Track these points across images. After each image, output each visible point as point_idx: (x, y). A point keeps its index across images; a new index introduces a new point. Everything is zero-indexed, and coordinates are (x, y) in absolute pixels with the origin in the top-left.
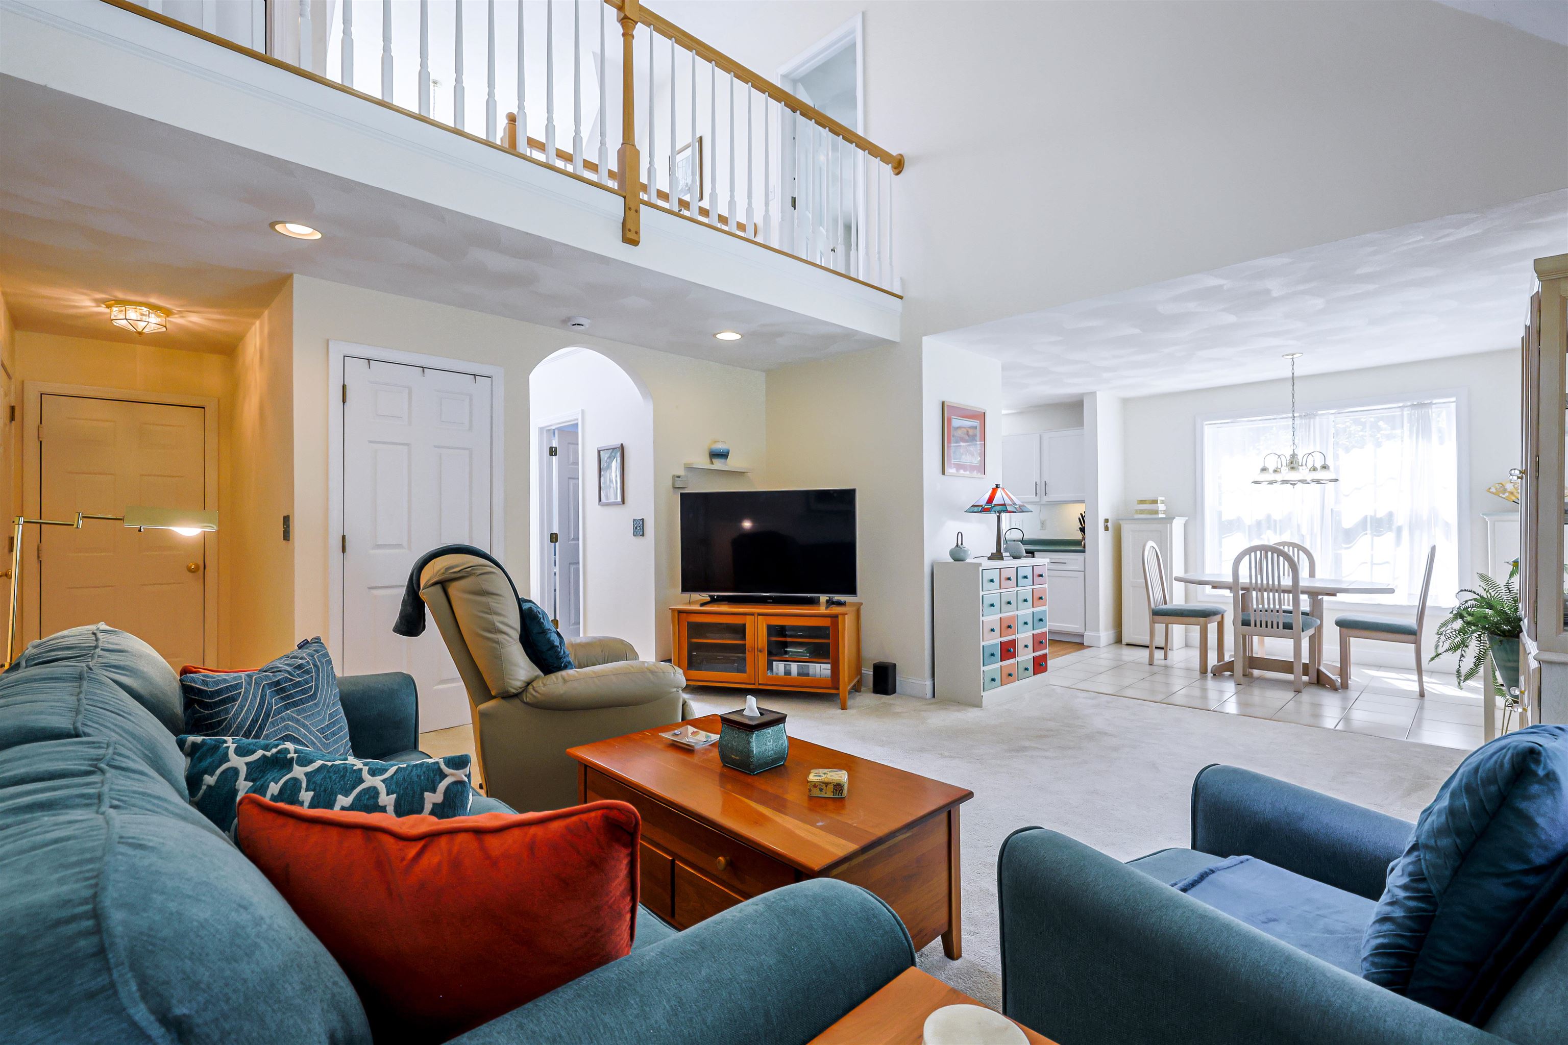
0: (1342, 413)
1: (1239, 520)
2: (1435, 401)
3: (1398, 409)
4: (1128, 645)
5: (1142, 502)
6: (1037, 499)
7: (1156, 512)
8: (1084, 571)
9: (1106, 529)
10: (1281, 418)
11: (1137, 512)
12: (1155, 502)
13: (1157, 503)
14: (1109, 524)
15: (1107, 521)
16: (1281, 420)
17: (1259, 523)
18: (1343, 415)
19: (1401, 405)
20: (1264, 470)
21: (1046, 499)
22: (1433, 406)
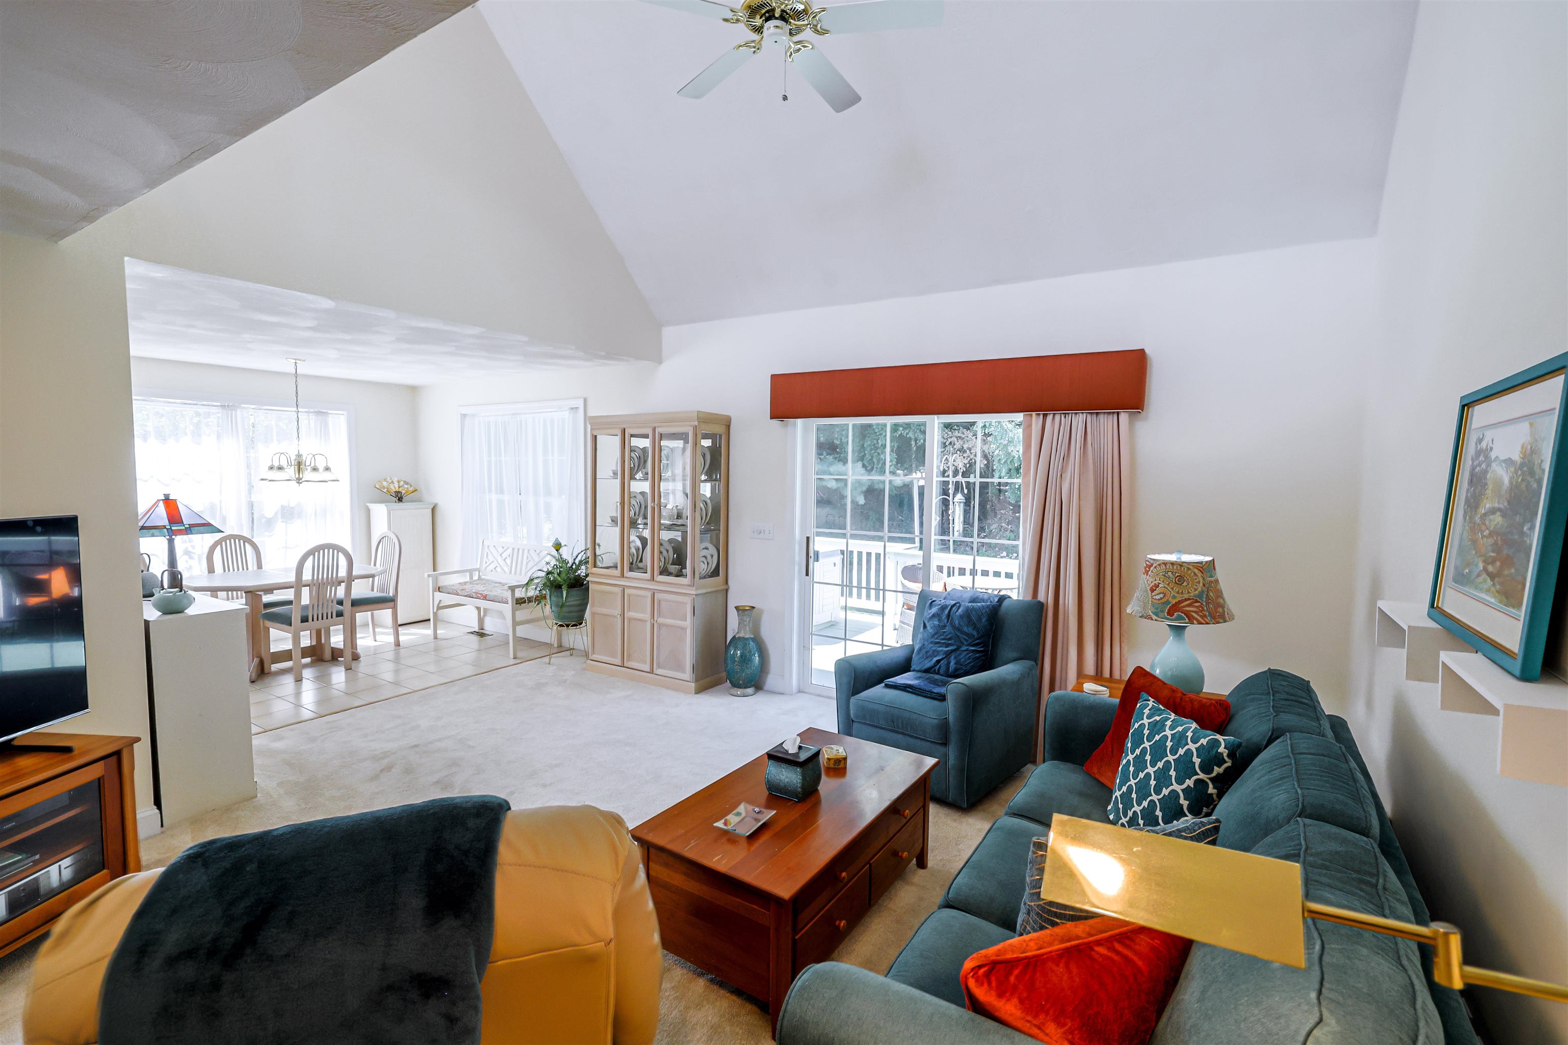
0: (262, 409)
2: (329, 412)
3: (305, 414)
10: (202, 405)
16: (203, 407)
18: (262, 411)
19: (306, 410)
20: (271, 468)
22: (330, 415)
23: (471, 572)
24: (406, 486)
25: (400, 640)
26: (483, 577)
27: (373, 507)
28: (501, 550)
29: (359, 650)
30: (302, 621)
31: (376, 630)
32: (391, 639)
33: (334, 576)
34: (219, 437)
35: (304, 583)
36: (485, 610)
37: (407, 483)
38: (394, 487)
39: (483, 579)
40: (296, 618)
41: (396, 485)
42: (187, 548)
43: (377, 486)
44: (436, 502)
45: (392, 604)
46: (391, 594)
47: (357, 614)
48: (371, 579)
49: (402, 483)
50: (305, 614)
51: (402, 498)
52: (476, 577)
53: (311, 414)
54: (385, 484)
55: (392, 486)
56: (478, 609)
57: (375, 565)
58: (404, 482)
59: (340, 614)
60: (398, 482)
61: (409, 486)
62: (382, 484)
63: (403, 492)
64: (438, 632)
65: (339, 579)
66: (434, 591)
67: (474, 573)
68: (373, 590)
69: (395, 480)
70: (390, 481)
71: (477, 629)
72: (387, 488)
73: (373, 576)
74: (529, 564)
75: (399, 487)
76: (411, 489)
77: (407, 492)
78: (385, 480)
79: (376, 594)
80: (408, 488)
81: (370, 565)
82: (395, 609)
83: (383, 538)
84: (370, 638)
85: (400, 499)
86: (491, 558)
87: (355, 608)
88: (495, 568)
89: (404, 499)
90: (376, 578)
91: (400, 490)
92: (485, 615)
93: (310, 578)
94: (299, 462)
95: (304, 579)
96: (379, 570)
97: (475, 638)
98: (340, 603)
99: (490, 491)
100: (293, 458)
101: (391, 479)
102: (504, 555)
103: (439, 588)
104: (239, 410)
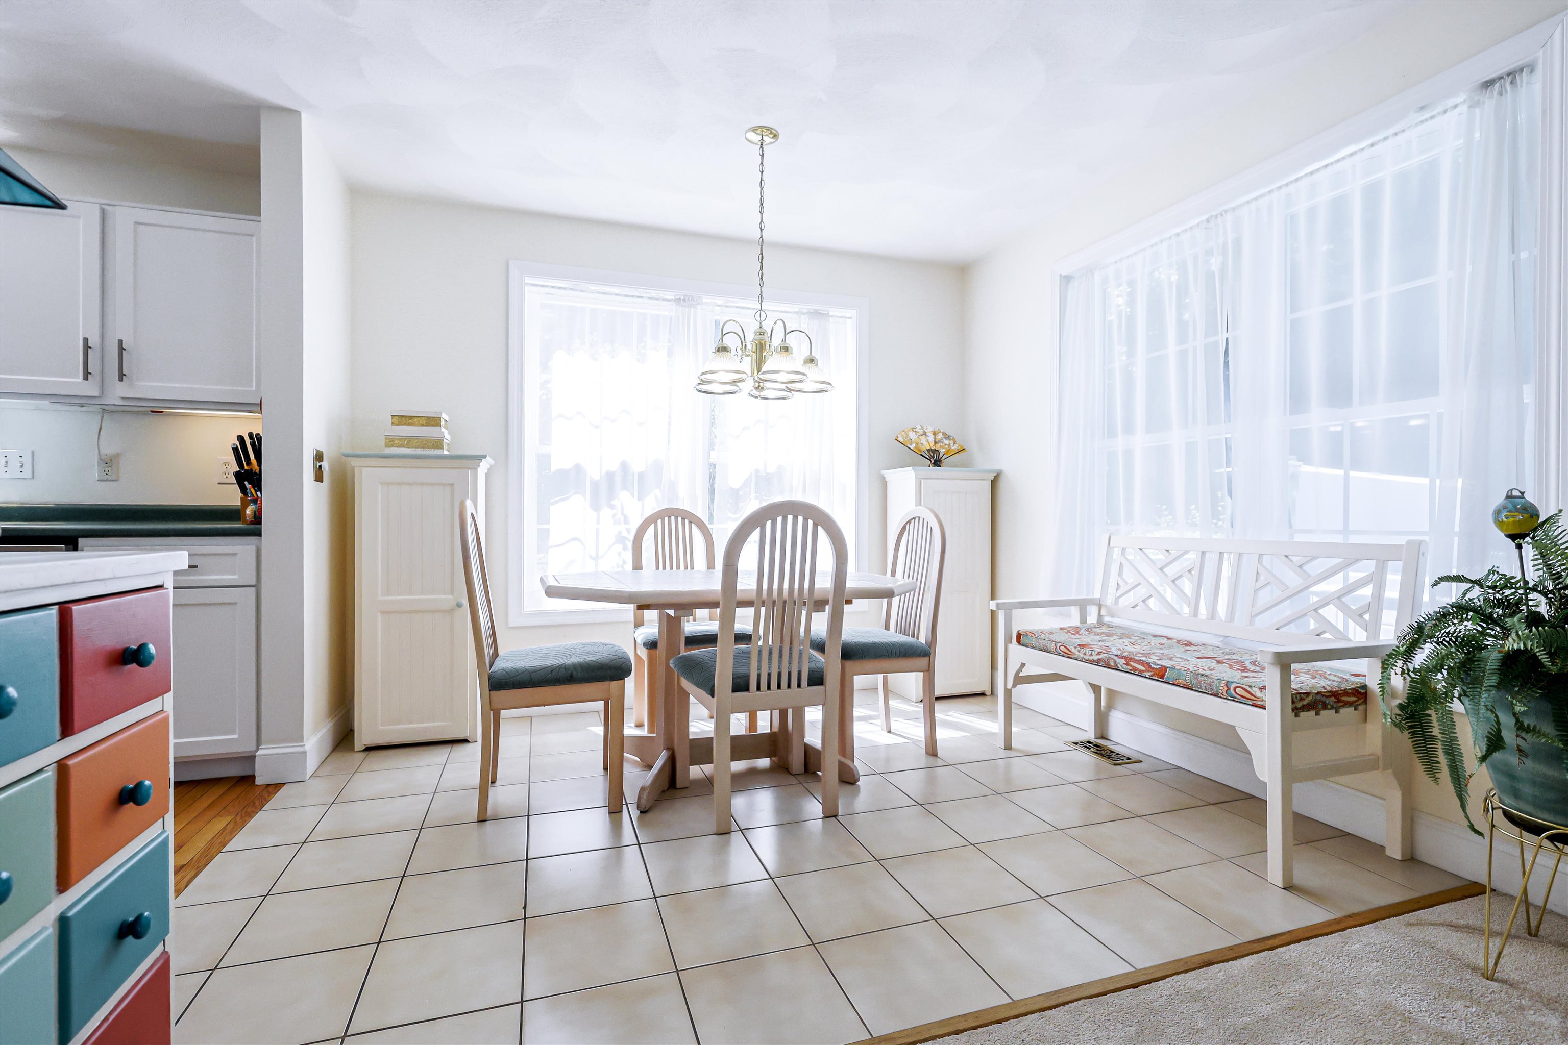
0: (731, 307)
1: (578, 468)
4: (369, 749)
5: (402, 419)
6: (90, 389)
7: (438, 444)
8: (257, 586)
9: (319, 477)
11: (391, 442)
12: (434, 421)
13: (440, 425)
14: (325, 465)
15: (319, 457)
17: (610, 476)
19: (797, 309)
21: (118, 392)
22: (831, 319)
23: (1082, 605)
24: (947, 442)
25: (938, 737)
26: (1107, 619)
27: (890, 475)
28: (1160, 557)
29: (857, 763)
30: (735, 690)
31: (891, 702)
32: (918, 731)
33: (806, 585)
34: (670, 353)
35: (740, 596)
36: (1111, 693)
37: (948, 437)
38: (927, 443)
39: (1109, 626)
40: (723, 677)
41: (931, 438)
42: (620, 532)
43: (900, 439)
44: (997, 467)
45: (923, 661)
46: (922, 640)
47: (855, 676)
48: (885, 600)
49: (940, 436)
50: (742, 670)
51: (940, 461)
52: (1092, 619)
53: (803, 317)
54: (912, 435)
55: (923, 440)
56: (1096, 689)
57: (893, 574)
58: (944, 434)
59: (817, 679)
60: (934, 434)
61: (952, 442)
62: (907, 435)
63: (942, 451)
64: (1014, 729)
65: (817, 596)
66: (1008, 640)
67: (1088, 607)
68: (887, 628)
69: (929, 430)
70: (921, 432)
71: (1090, 735)
72: (917, 444)
73: (888, 594)
74: (1261, 593)
75: (936, 443)
76: (955, 447)
77: (948, 451)
78: (913, 429)
79: (893, 636)
80: (949, 445)
81: (885, 574)
82: (929, 672)
83: (909, 522)
84: (878, 722)
85: (937, 463)
86: (1130, 577)
87: (849, 664)
88: (1144, 601)
89: (945, 462)
90: (895, 600)
91: (938, 447)
92: (1110, 707)
93: (754, 586)
94: (761, 344)
95: (740, 587)
96: (899, 583)
97: (1087, 758)
98: (820, 647)
99: (1129, 429)
100: (750, 337)
101: (922, 428)
102: (1171, 571)
103: (1019, 636)
104: (699, 307)
